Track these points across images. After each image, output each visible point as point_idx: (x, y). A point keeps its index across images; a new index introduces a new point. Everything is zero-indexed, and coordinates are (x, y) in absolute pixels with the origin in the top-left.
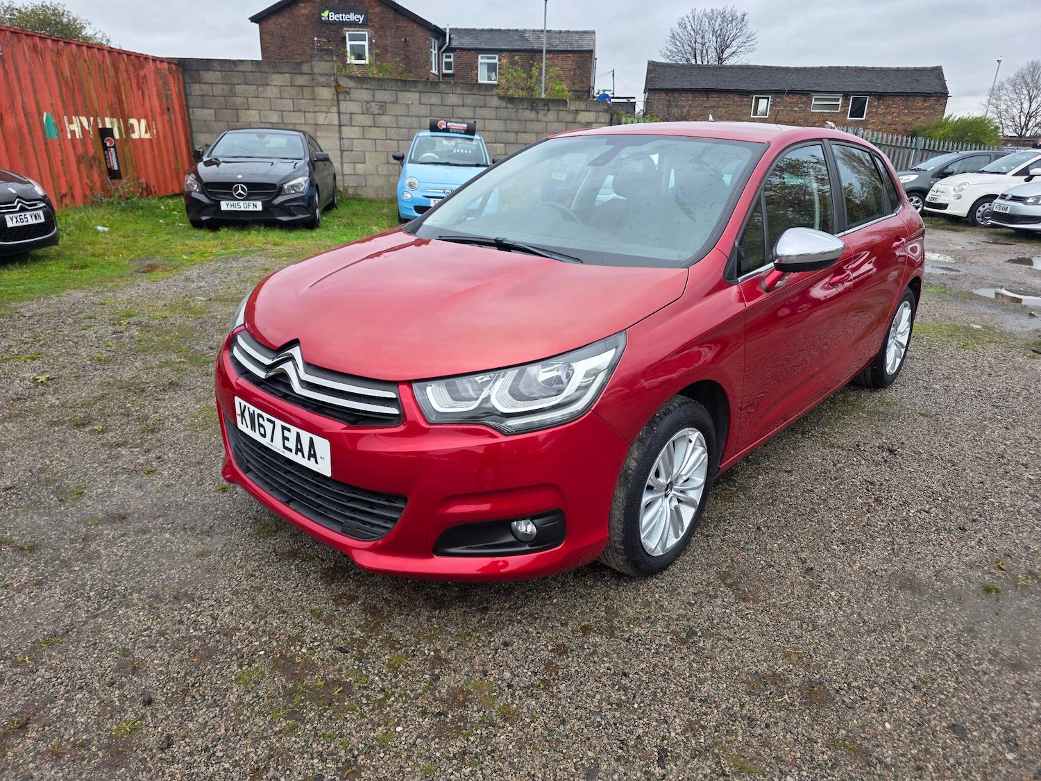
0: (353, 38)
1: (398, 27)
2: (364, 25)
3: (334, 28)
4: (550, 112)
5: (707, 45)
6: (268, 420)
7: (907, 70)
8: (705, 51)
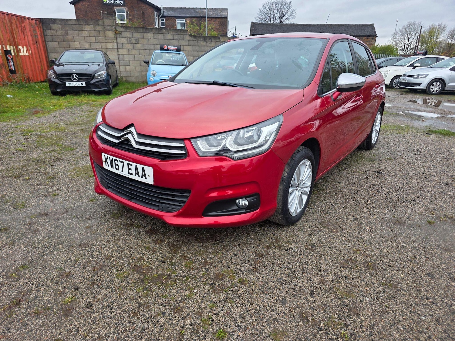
0: (118, 11)
1: (139, 7)
2: (123, 6)
3: (110, 7)
4: (213, 42)
5: (275, 15)
6: (120, 162)
7: (359, 25)
8: (274, 18)
